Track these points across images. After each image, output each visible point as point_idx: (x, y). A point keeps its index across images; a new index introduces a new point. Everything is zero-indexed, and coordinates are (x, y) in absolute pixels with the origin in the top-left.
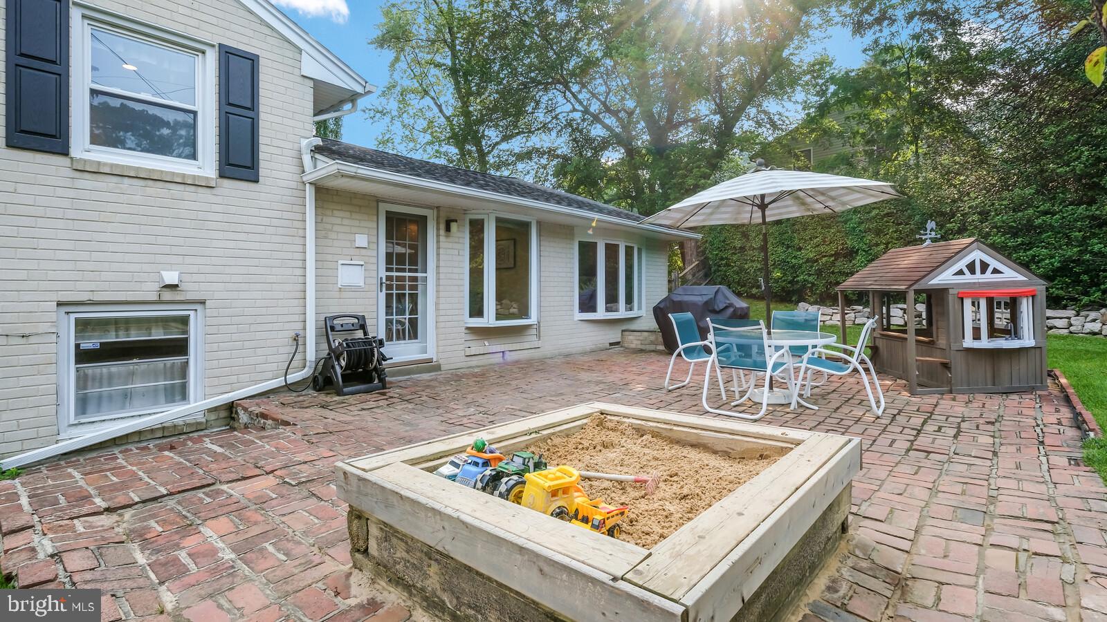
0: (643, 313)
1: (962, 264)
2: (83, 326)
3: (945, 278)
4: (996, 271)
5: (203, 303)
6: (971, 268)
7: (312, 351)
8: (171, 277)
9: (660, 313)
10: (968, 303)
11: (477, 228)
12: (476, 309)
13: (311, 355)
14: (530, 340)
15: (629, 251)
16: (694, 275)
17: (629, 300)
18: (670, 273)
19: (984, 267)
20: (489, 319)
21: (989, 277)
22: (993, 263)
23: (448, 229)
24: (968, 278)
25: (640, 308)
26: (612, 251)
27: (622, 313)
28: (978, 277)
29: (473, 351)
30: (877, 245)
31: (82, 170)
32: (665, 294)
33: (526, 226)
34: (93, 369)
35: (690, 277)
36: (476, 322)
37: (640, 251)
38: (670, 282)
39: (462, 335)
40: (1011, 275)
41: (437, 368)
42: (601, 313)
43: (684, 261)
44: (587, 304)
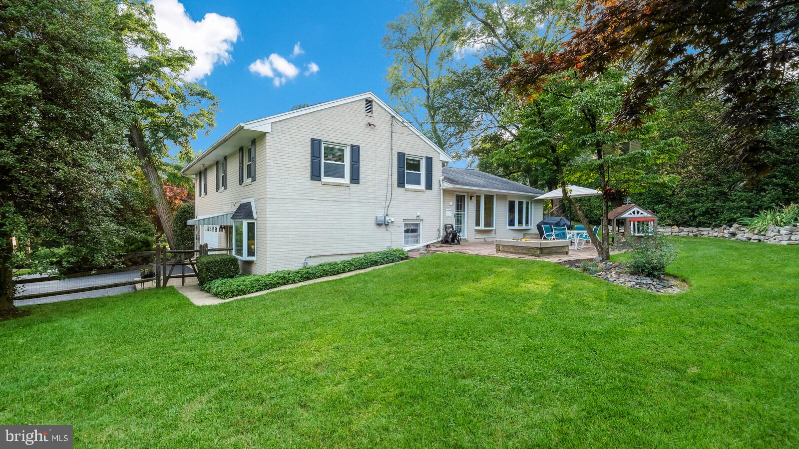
0: (532, 227)
1: (631, 211)
2: (406, 224)
3: (626, 215)
4: (641, 214)
5: (422, 220)
6: (634, 213)
7: (442, 234)
8: (418, 214)
9: (539, 227)
10: (632, 223)
11: (478, 198)
12: (478, 224)
13: (441, 235)
14: (492, 235)
15: (527, 203)
16: (557, 211)
17: (527, 223)
18: (544, 210)
19: (638, 212)
20: (482, 227)
21: (639, 215)
22: (641, 211)
23: (471, 199)
24: (633, 215)
25: (531, 225)
26: (521, 203)
27: (524, 227)
28: (636, 215)
29: (477, 237)
30: (640, 200)
31: (407, 190)
32: (541, 220)
33: (493, 196)
34: (408, 234)
35: (555, 212)
36: (478, 228)
37: (531, 203)
38: (544, 215)
39: (474, 232)
40: (646, 215)
41: (467, 241)
42: (516, 227)
43: (552, 205)
44: (511, 223)
